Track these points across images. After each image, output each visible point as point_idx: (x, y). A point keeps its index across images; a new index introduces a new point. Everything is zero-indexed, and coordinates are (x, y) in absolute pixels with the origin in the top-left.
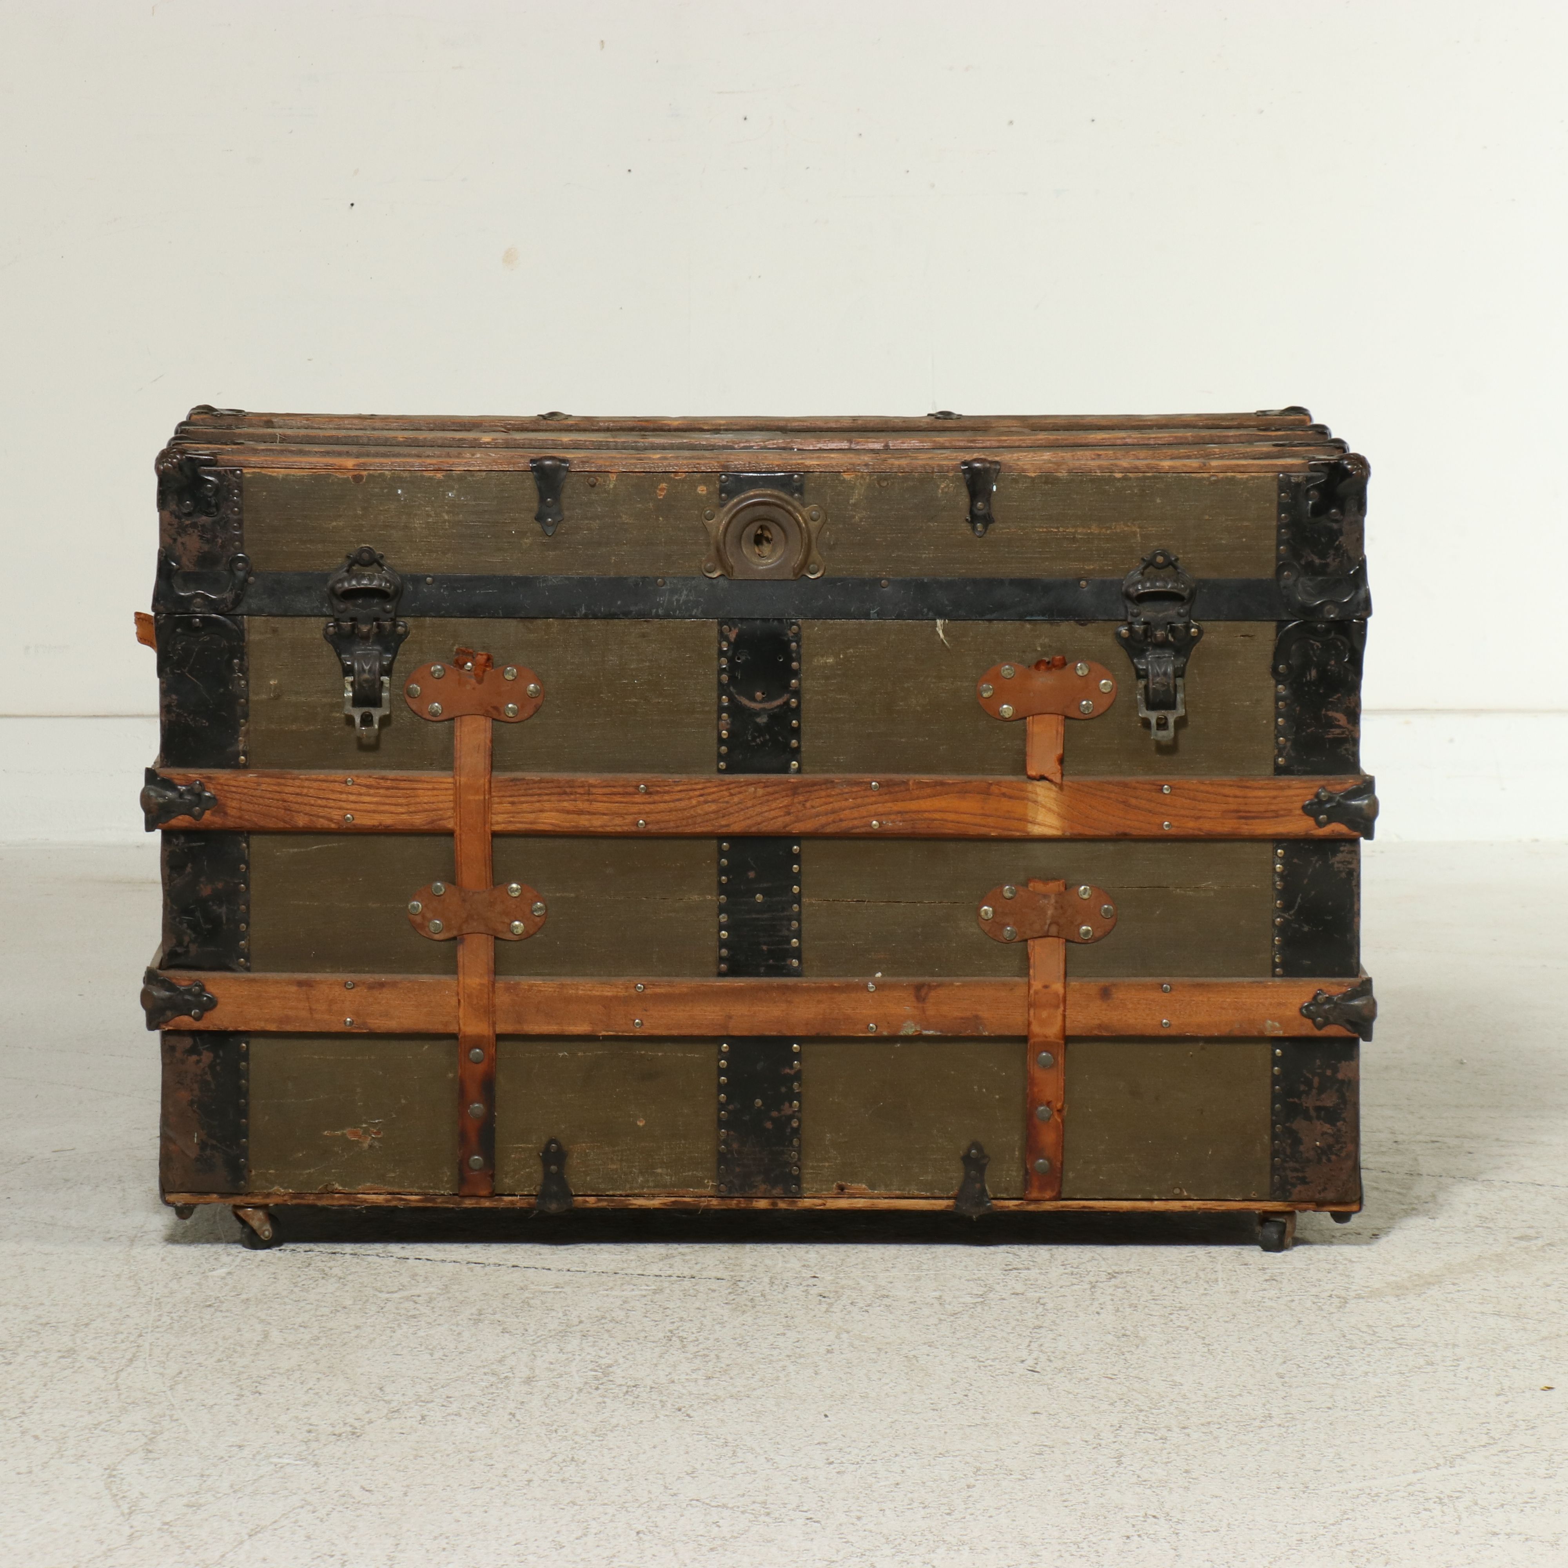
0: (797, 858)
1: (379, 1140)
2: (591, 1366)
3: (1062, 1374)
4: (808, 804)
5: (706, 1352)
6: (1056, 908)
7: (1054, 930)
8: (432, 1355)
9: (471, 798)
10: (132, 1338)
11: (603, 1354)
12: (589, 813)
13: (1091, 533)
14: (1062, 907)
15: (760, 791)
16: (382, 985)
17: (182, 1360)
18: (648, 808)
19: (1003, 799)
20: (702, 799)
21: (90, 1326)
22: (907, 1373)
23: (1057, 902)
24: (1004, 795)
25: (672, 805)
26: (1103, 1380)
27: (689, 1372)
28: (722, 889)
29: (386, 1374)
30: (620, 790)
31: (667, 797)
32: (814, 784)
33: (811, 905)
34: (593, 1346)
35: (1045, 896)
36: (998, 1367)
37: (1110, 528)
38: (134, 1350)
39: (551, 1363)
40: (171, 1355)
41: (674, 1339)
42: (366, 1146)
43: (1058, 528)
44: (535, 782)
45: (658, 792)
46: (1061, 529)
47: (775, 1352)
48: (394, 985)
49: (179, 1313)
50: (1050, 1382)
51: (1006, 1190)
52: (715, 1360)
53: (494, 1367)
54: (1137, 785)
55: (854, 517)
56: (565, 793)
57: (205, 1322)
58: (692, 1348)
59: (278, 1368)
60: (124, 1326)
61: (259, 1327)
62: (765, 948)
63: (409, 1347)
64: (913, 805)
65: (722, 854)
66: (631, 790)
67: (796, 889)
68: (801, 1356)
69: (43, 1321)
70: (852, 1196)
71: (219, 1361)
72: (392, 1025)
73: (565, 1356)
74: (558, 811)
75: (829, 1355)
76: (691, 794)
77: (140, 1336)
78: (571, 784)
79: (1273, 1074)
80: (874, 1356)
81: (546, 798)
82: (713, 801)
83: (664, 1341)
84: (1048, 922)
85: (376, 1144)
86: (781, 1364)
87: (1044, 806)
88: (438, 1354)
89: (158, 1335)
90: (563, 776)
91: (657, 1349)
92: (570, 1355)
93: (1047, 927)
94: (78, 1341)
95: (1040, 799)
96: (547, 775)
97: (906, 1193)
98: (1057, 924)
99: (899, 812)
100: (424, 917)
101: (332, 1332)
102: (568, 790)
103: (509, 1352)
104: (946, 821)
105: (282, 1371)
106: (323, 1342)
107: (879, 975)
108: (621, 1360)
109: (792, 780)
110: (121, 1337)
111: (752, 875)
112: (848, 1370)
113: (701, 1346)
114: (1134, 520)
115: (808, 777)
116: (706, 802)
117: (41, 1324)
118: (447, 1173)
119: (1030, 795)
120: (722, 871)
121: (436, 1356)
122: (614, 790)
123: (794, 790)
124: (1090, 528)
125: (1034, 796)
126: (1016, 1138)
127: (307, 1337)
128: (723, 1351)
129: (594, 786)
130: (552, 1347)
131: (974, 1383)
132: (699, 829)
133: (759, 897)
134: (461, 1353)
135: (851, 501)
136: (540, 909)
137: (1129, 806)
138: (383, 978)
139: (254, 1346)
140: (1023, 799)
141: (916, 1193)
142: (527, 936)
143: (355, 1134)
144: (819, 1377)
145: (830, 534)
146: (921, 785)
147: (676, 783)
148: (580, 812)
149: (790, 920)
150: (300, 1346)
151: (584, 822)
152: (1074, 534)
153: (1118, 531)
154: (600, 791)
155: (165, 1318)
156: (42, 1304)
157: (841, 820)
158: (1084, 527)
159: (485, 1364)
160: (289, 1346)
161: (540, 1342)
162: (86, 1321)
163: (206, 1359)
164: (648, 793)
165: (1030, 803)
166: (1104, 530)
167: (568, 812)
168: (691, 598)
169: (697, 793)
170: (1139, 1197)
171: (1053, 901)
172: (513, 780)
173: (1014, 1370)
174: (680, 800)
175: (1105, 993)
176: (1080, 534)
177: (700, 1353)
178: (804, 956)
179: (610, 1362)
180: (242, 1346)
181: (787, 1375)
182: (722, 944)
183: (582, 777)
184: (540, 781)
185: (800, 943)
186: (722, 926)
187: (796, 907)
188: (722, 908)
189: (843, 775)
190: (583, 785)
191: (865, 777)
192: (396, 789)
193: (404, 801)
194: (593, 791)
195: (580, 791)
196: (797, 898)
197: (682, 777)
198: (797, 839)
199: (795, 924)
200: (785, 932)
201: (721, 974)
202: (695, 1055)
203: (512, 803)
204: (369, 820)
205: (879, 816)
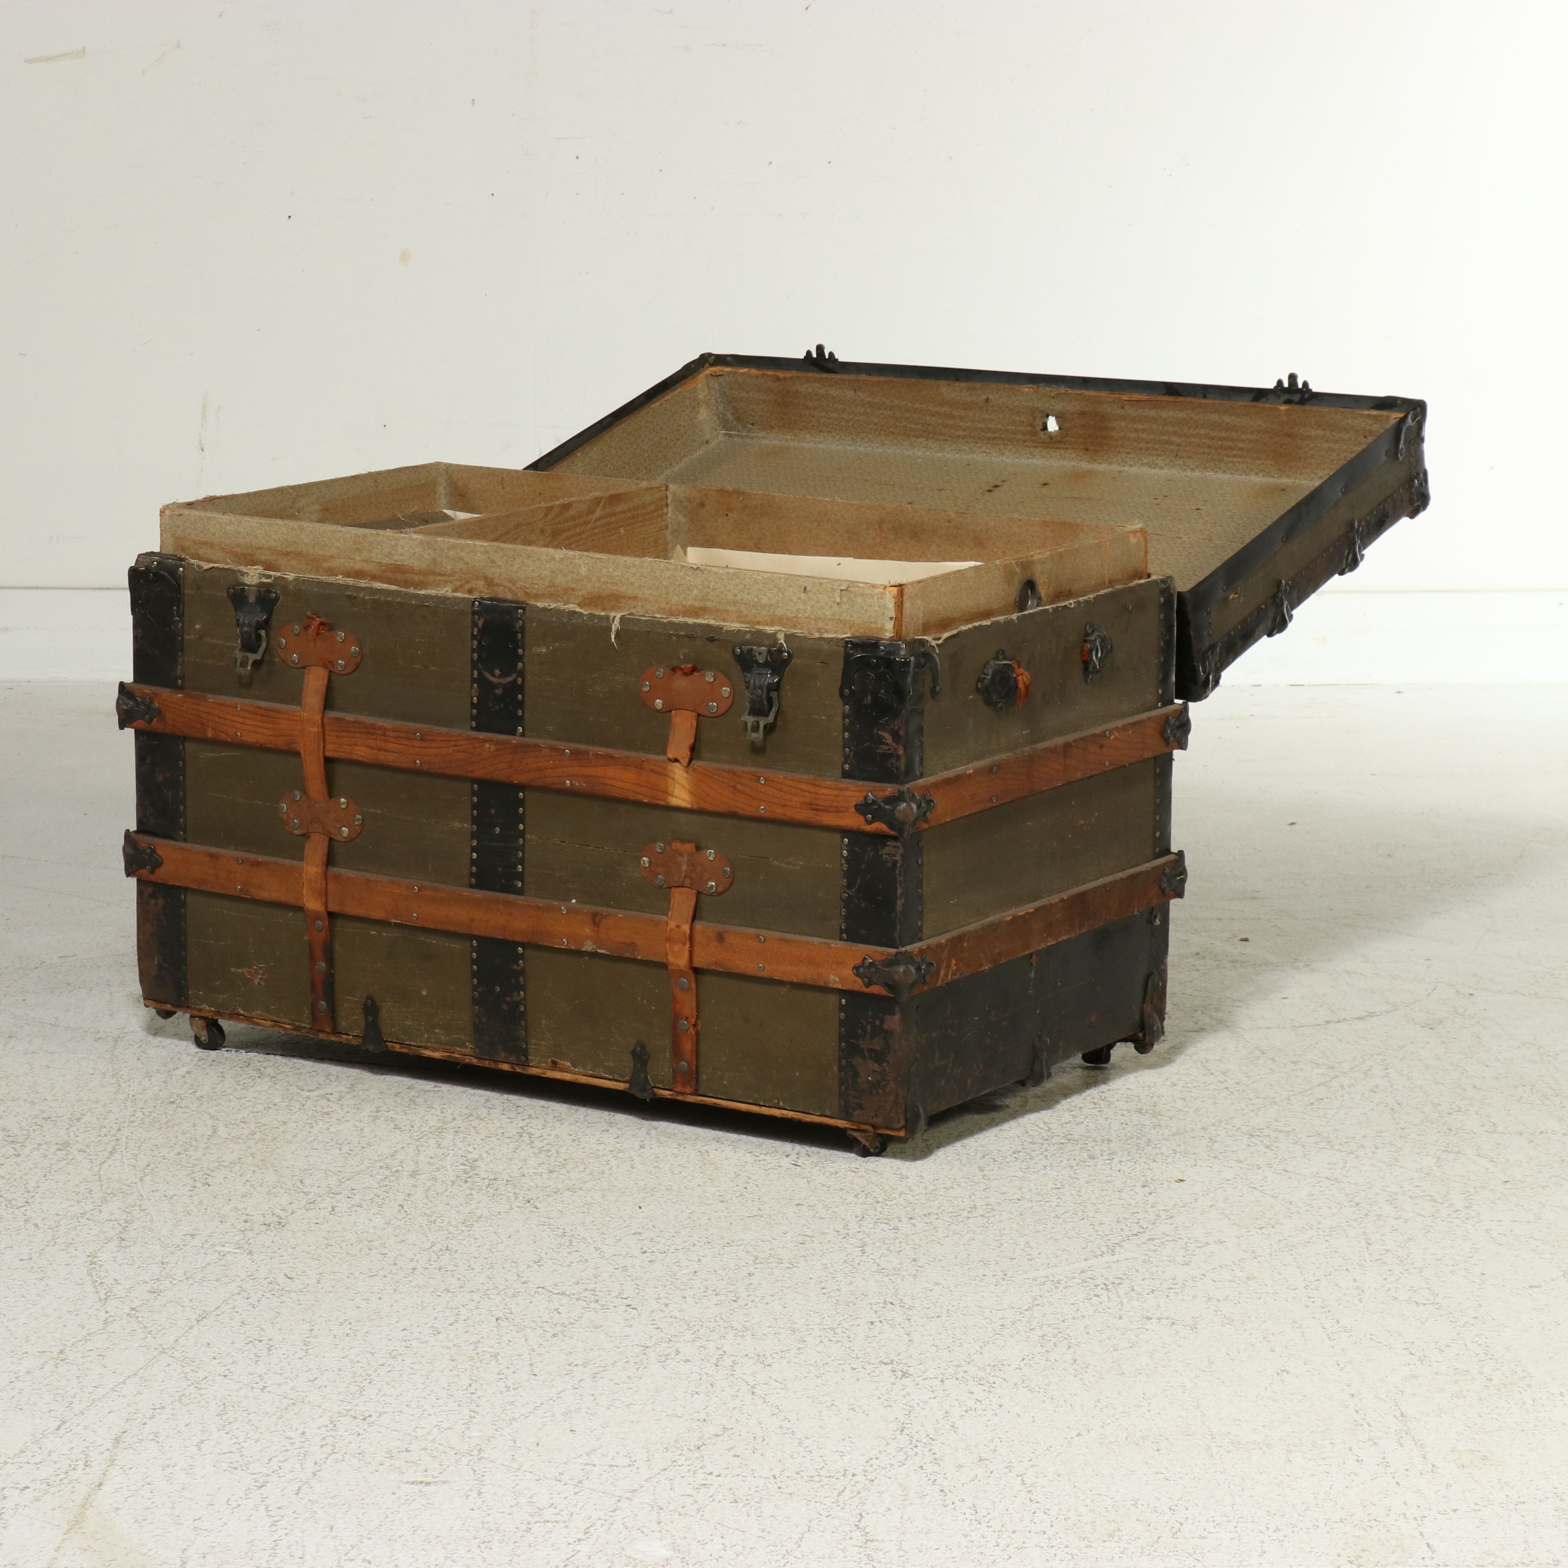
0: (521, 803)
1: (264, 979)
2: (461, 1161)
3: (818, 1168)
4: (525, 761)
5: (549, 1147)
6: (689, 865)
7: (688, 882)
8: (340, 1149)
9: (310, 729)
10: (113, 1133)
11: (470, 1149)
12: (385, 750)
14: (692, 865)
15: (493, 747)
16: (259, 864)
17: (150, 1152)
18: (422, 751)
19: (651, 774)
20: (456, 748)
21: (82, 1121)
22: (700, 1167)
23: (689, 860)
24: (651, 771)
25: (438, 751)
26: (849, 1173)
27: (536, 1166)
28: (475, 821)
29: (305, 1167)
30: (404, 735)
31: (434, 744)
32: (531, 746)
33: (531, 839)
34: (463, 1142)
35: (681, 854)
36: (769, 1161)
38: (113, 1143)
39: (431, 1158)
40: (142, 1148)
41: (524, 1135)
42: (257, 982)
44: (351, 722)
45: (428, 740)
47: (601, 1147)
48: (266, 864)
49: (150, 1109)
50: (809, 1175)
52: (555, 1155)
53: (388, 1161)
54: (743, 774)
56: (369, 733)
57: (169, 1117)
58: (538, 1144)
59: (224, 1161)
60: (107, 1121)
61: (209, 1122)
63: (323, 1142)
64: (593, 771)
65: (473, 793)
66: (411, 735)
67: (521, 827)
68: (620, 1151)
69: (45, 1115)
70: (562, 1070)
71: (179, 1154)
72: (265, 895)
73: (442, 1151)
74: (365, 746)
75: (642, 1150)
76: (450, 744)
77: (119, 1130)
78: (373, 726)
79: (840, 1018)
80: (675, 1151)
81: (357, 735)
83: (517, 1137)
84: (684, 875)
85: (263, 983)
86: (606, 1158)
87: (678, 783)
88: (345, 1149)
89: (133, 1129)
90: (369, 719)
91: (512, 1145)
92: (445, 1150)
93: (683, 879)
94: (72, 1134)
95: (675, 776)
96: (358, 717)
98: (690, 877)
99: (583, 776)
100: (287, 815)
101: (266, 1127)
102: (371, 731)
103: (399, 1147)
104: (614, 786)
105: (226, 1164)
106: (257, 1137)
107: (574, 900)
108: (485, 1155)
109: (518, 743)
110: (105, 1130)
111: (493, 811)
112: (656, 1164)
113: (545, 1142)
115: (525, 740)
116: (459, 751)
117: (44, 1119)
119: (668, 773)
120: (474, 806)
121: (344, 1151)
122: (400, 734)
123: (519, 749)
125: (673, 774)
126: (667, 1043)
127: (246, 1132)
128: (562, 1146)
129: (388, 730)
130: (432, 1142)
131: (751, 1176)
132: (454, 772)
133: (498, 830)
134: (363, 1148)
136: (359, 819)
137: (738, 790)
138: (260, 858)
139: (205, 1141)
140: (664, 775)
142: (350, 838)
143: (249, 973)
144: (634, 1170)
146: (597, 756)
147: (440, 734)
148: (379, 750)
149: (517, 850)
150: (241, 1141)
151: (382, 757)
154: (391, 734)
155: (139, 1114)
156: (45, 1100)
157: (545, 778)
159: (381, 1158)
160: (232, 1140)
161: (422, 1138)
162: (79, 1115)
163: (168, 1153)
164: (422, 740)
165: (668, 779)
167: (372, 748)
169: (454, 743)
170: (751, 1101)
171: (687, 859)
172: (338, 719)
173: (781, 1164)
174: (441, 747)
175: (720, 937)
177: (544, 1149)
178: (525, 879)
179: (476, 1157)
180: (197, 1140)
181: (610, 1169)
182: (473, 862)
183: (381, 722)
184: (354, 722)
185: (523, 869)
186: (474, 849)
187: (521, 841)
188: (474, 836)
189: (548, 742)
190: (381, 728)
191: (560, 745)
192: (267, 716)
193: (270, 726)
194: (387, 733)
195: (379, 732)
196: (522, 834)
197: (444, 730)
198: (522, 787)
199: (520, 854)
200: (514, 860)
201: (472, 886)
202: (456, 946)
203: (337, 737)
204: (251, 738)
205: (571, 777)
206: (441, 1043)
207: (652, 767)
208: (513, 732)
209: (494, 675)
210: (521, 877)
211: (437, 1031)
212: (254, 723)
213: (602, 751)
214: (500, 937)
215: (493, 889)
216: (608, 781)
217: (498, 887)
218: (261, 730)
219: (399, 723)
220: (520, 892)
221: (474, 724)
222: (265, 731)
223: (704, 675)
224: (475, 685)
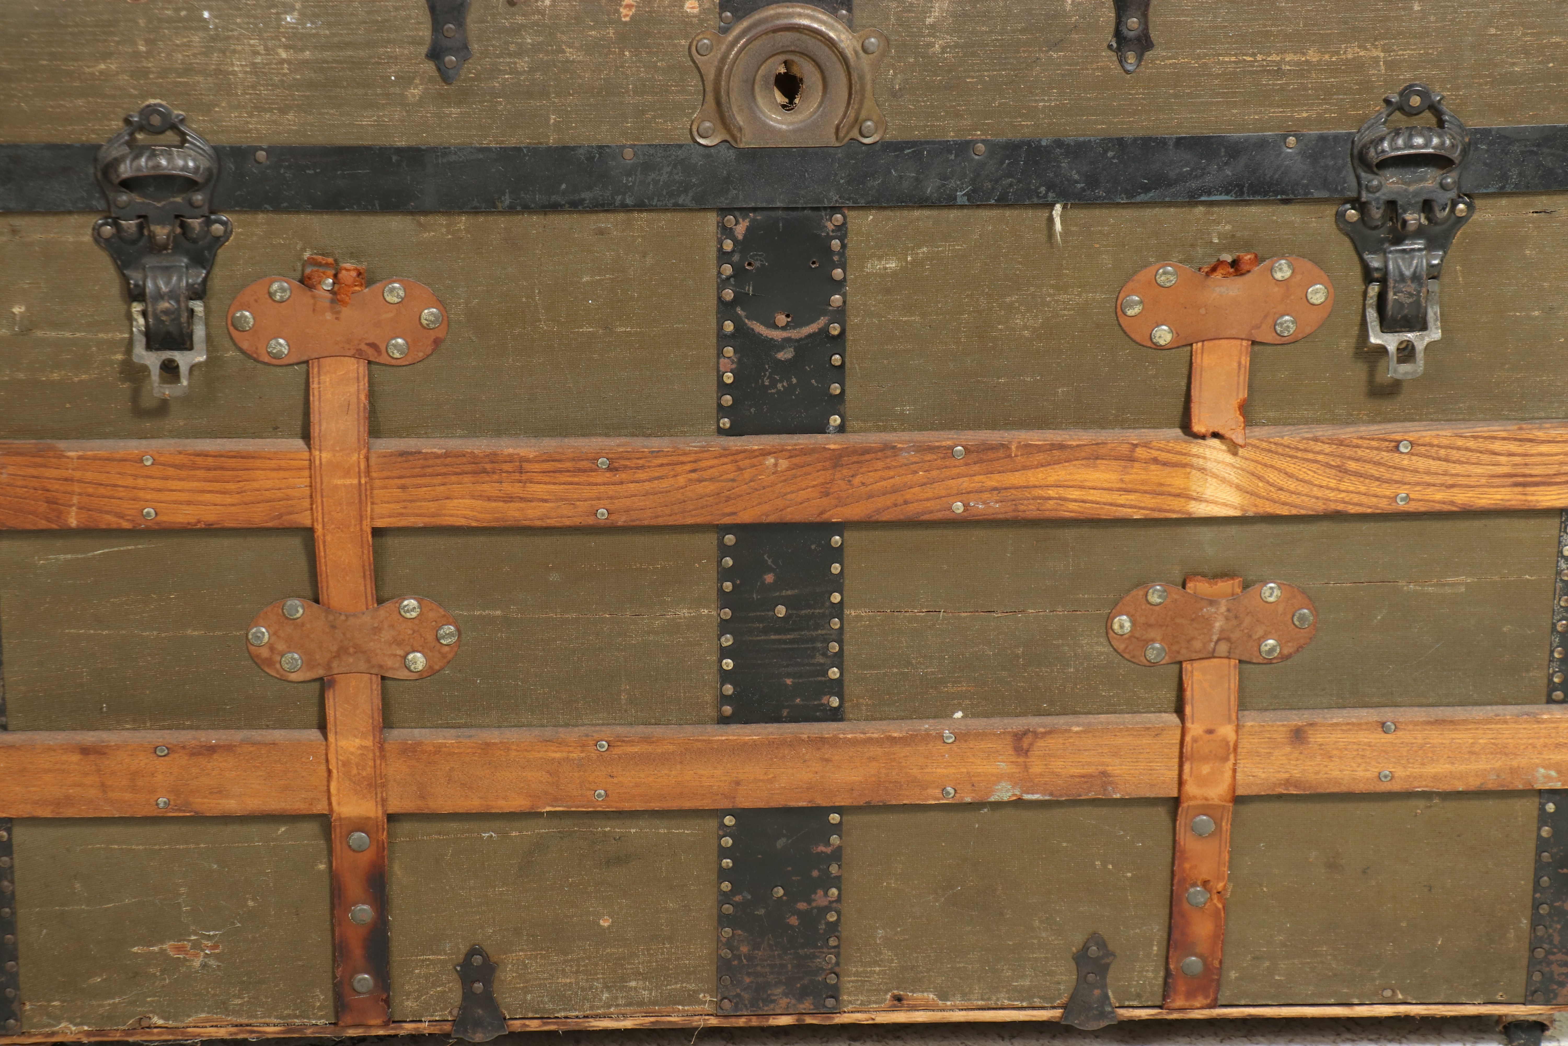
0: (838, 554)
1: (217, 957)
4: (857, 481)
6: (1227, 619)
7: (1223, 648)
9: (339, 482)
12: (522, 499)
13: (1307, 61)
14: (1236, 617)
15: (784, 464)
16: (211, 750)
18: (611, 490)
19: (1153, 467)
20: (694, 476)
23: (1228, 610)
24: (1156, 461)
25: (647, 486)
28: (725, 600)
30: (569, 465)
31: (641, 475)
32: (866, 451)
33: (859, 618)
35: (1212, 603)
37: (1337, 53)
42: (197, 963)
43: (1254, 55)
44: (437, 456)
45: (626, 467)
46: (1259, 57)
48: (229, 748)
51: (1139, 996)
54: (1360, 442)
55: (931, 45)
56: (484, 471)
62: (789, 681)
64: (1018, 478)
65: (725, 551)
66: (585, 464)
67: (836, 598)
70: (914, 1008)
72: (231, 805)
76: (679, 468)
78: (493, 458)
79: (1539, 837)
81: (454, 478)
82: (712, 479)
84: (1215, 638)
85: (213, 963)
87: (1215, 476)
90: (480, 446)
93: (1212, 645)
95: (1209, 465)
96: (454, 444)
97: (992, 1003)
98: (1228, 640)
99: (995, 489)
100: (272, 649)
102: (488, 467)
107: (959, 715)
109: (832, 447)
111: (769, 578)
114: (1376, 40)
115: (853, 439)
116: (700, 481)
118: (321, 997)
119: (1195, 461)
120: (725, 574)
122: (559, 465)
123: (837, 459)
124: (1304, 54)
125: (1201, 461)
126: (1157, 930)
129: (528, 460)
132: (692, 519)
133: (781, 611)
135: (929, 21)
136: (451, 635)
137: (1346, 471)
138: (214, 737)
140: (1184, 466)
141: (1006, 1002)
142: (430, 672)
143: (179, 949)
145: (895, 74)
146: (1028, 449)
147: (655, 453)
148: (509, 499)
149: (826, 641)
151: (514, 513)
152: (1278, 63)
153: (1350, 56)
154: (537, 467)
157: (906, 502)
158: (1295, 53)
164: (610, 469)
165: (1194, 472)
166: (1327, 57)
167: (490, 499)
168: (677, 177)
169: (688, 467)
170: (1332, 1001)
171: (1223, 609)
172: (403, 454)
174: (660, 478)
175: (1298, 736)
176: (1289, 63)
178: (847, 691)
182: (725, 676)
183: (508, 447)
184: (446, 455)
185: (841, 674)
186: (724, 652)
187: (836, 623)
188: (724, 627)
189: (906, 436)
190: (510, 459)
191: (944, 438)
192: (222, 468)
193: (232, 486)
194: (527, 466)
195: (507, 467)
196: (838, 610)
197: (655, 443)
198: (839, 528)
199: (834, 647)
200: (820, 659)
201: (724, 720)
202: (687, 831)
203: (403, 487)
204: (184, 515)
205: (960, 494)
206: (641, 1004)
207: (1155, 453)
208: (822, 429)
209: (775, 327)
210: (837, 688)
211: (633, 984)
212: (195, 485)
213: (1035, 437)
214: (804, 804)
215: (778, 720)
216: (1051, 493)
217: (785, 713)
218: (208, 497)
219: (550, 444)
220: (836, 715)
221: (726, 423)
222: (218, 498)
223: (1271, 270)
224: (729, 351)
